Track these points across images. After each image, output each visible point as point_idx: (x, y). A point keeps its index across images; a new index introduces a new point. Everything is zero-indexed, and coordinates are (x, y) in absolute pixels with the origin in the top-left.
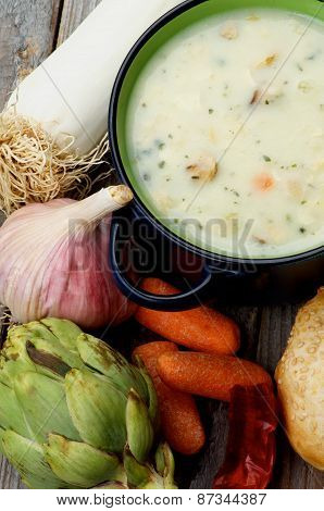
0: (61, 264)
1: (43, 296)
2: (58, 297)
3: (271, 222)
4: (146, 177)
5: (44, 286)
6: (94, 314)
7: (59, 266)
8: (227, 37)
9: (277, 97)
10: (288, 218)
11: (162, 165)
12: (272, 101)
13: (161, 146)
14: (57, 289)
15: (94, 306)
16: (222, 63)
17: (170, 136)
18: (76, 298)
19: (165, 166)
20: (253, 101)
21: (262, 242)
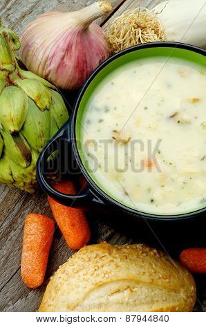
0: (63, 45)
1: (49, 62)
2: (57, 64)
3: (139, 186)
4: (89, 122)
5: (50, 56)
6: (77, 79)
7: (61, 45)
8: (181, 74)
9: (186, 122)
10: (149, 190)
11: (101, 121)
12: (182, 123)
13: (107, 111)
14: (57, 59)
15: (77, 73)
16: (169, 86)
17: (115, 108)
18: (67, 67)
19: (102, 123)
20: (173, 116)
21: (127, 194)
